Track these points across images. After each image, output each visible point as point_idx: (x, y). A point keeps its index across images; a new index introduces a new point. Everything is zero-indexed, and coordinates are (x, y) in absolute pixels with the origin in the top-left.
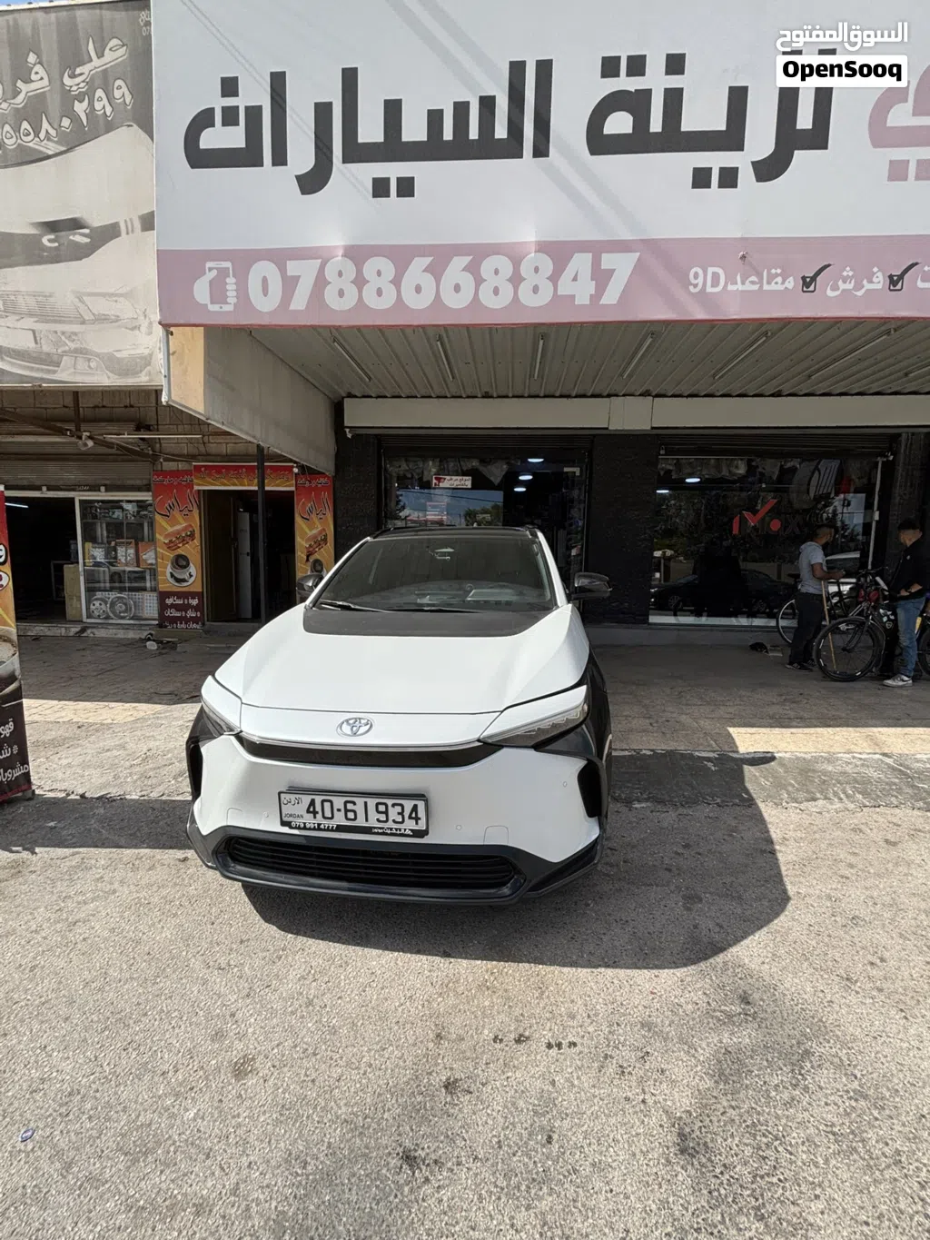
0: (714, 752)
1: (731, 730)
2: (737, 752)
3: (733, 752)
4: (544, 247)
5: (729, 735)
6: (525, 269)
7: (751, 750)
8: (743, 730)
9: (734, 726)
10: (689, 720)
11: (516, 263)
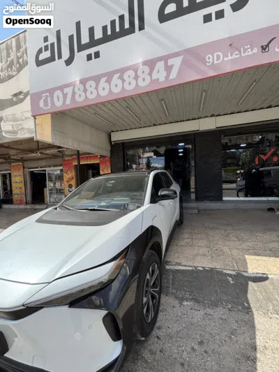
0: (234, 271)
1: (247, 256)
2: (247, 272)
3: (245, 272)
4: (145, 63)
5: (245, 260)
6: (139, 73)
7: (255, 271)
8: (253, 257)
9: (249, 254)
10: (228, 250)
11: (136, 72)
